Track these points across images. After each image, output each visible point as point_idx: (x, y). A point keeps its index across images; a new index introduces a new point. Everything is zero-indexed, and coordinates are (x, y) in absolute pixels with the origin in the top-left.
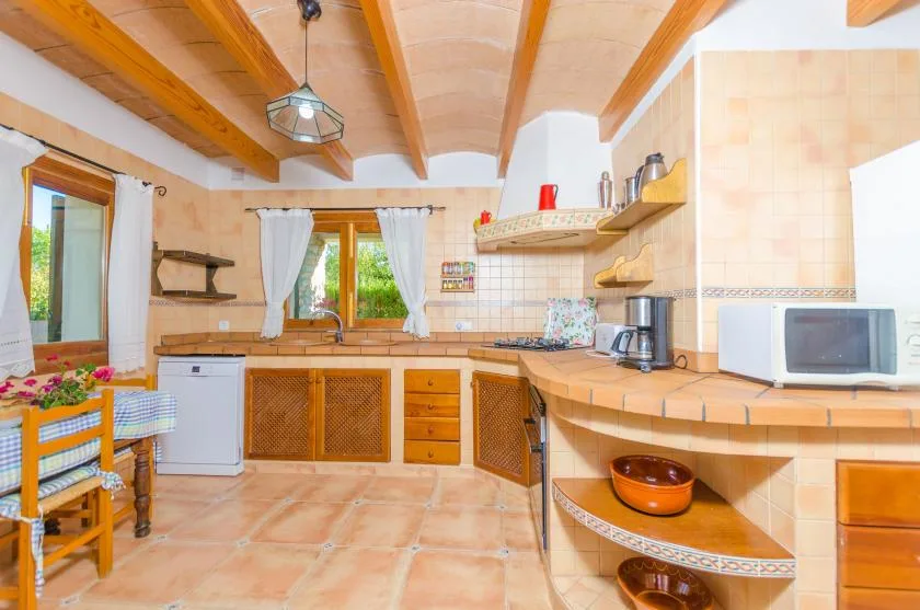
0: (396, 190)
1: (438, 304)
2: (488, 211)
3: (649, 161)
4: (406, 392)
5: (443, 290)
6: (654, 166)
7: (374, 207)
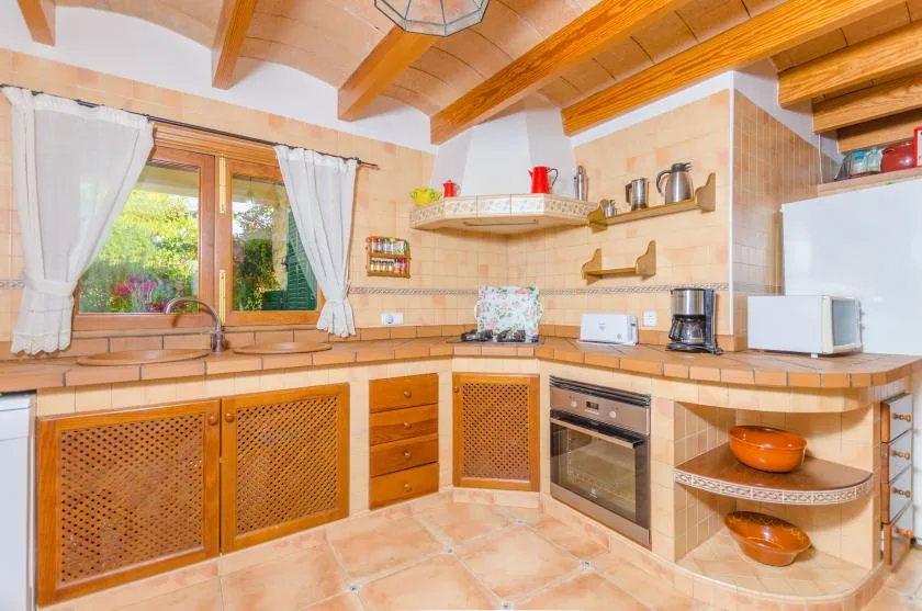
0: (302, 123)
1: (362, 291)
2: (453, 181)
3: (675, 169)
4: (372, 412)
5: (371, 274)
6: (678, 173)
7: (274, 141)
